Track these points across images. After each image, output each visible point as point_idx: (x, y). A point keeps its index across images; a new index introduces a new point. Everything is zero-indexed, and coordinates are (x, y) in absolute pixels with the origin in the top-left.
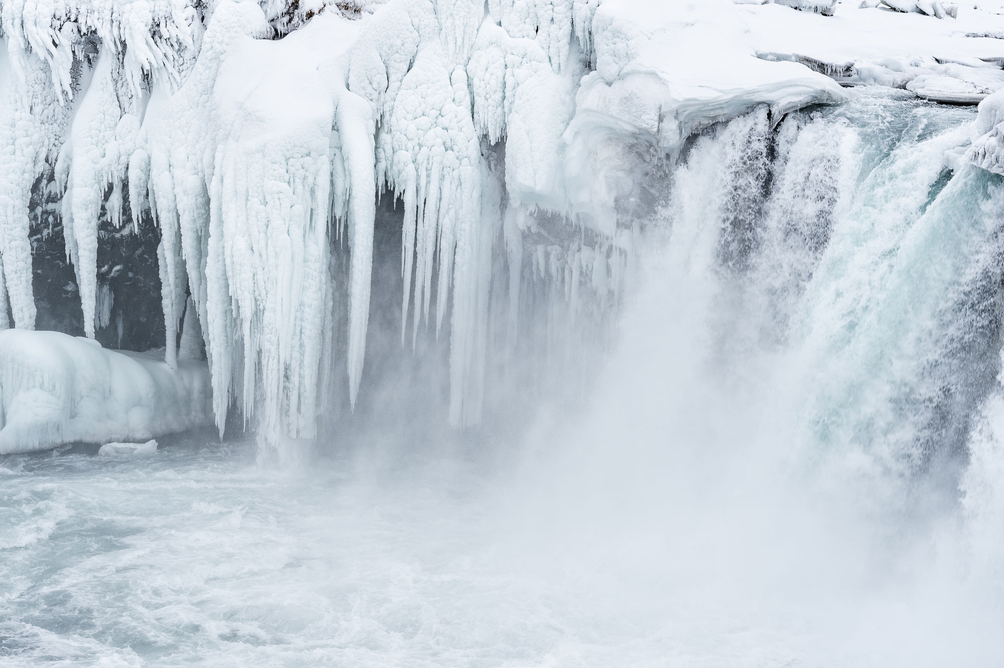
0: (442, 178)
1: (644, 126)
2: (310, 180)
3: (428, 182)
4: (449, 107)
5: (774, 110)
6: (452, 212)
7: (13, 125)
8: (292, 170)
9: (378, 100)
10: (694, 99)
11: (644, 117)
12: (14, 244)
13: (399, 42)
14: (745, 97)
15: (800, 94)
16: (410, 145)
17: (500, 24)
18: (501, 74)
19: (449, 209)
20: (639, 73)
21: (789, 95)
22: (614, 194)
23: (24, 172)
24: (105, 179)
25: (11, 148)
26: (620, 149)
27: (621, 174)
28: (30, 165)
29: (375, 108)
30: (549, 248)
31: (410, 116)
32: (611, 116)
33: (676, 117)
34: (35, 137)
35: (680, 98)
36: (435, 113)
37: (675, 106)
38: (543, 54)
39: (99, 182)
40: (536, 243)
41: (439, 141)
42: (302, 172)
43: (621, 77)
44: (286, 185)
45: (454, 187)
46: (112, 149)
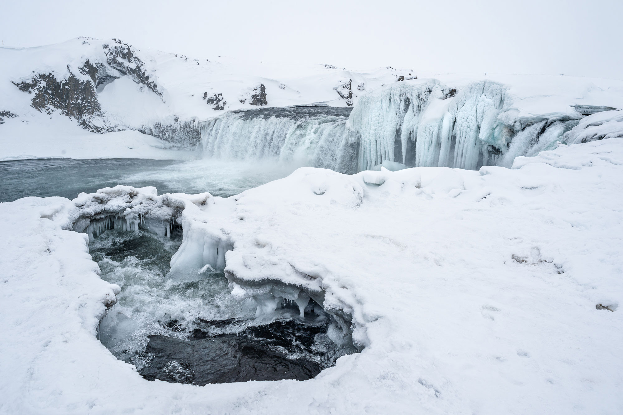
0: (466, 135)
1: (509, 124)
2: (431, 133)
3: (462, 136)
4: (470, 117)
5: (548, 121)
6: (467, 143)
7: (392, 117)
8: (426, 130)
9: (454, 114)
10: (524, 117)
11: (510, 121)
12: (390, 142)
13: (460, 100)
14: (540, 117)
15: (558, 116)
16: (459, 126)
17: (485, 96)
18: (483, 109)
19: (466, 142)
20: (513, 109)
21: (554, 117)
22: (507, 142)
23: (394, 128)
24: (409, 130)
25: (391, 122)
26: (508, 130)
27: (508, 137)
28: (395, 126)
29: (453, 116)
30: (495, 155)
31: (460, 119)
32: (502, 121)
33: (520, 122)
34: (397, 120)
35: (520, 117)
36: (466, 118)
37: (519, 119)
38: (492, 103)
39: (408, 131)
40: (493, 153)
41: (466, 125)
42: (429, 131)
43: (508, 110)
44: (425, 134)
45: (468, 137)
46: (411, 124)
